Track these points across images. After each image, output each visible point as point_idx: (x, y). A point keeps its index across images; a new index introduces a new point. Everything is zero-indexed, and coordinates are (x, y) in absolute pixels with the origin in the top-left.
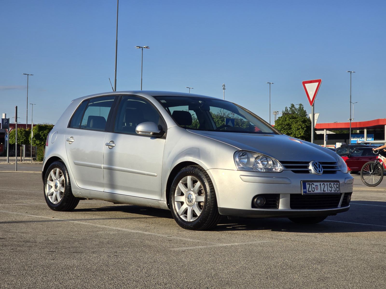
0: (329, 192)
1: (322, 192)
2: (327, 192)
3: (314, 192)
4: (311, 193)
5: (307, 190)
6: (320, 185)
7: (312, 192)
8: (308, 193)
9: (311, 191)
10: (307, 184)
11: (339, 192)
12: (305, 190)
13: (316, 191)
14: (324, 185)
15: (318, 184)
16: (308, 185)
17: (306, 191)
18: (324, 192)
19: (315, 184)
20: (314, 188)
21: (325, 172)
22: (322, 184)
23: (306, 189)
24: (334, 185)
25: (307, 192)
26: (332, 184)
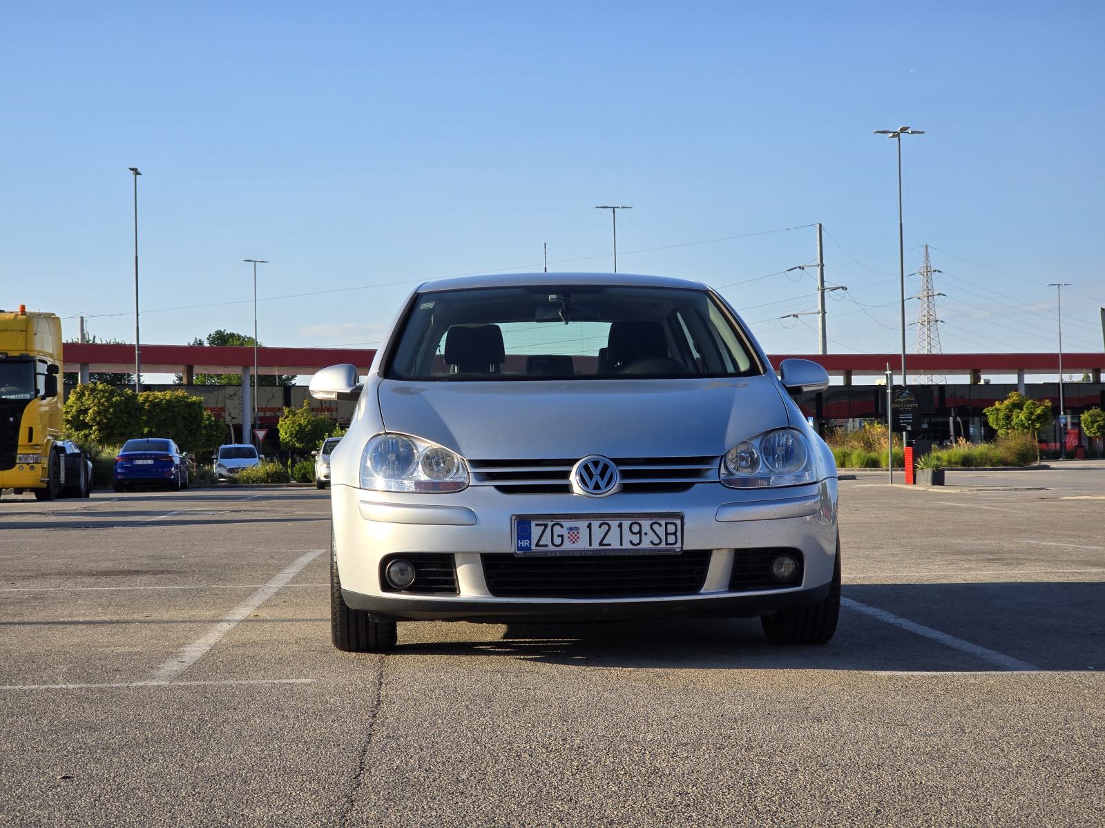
0: (627, 545)
1: (596, 546)
2: (616, 545)
3: (563, 547)
4: (546, 552)
5: (534, 540)
6: (589, 526)
7: (551, 547)
8: (537, 552)
9: (550, 544)
10: (533, 524)
11: (678, 545)
12: (525, 543)
13: (568, 546)
14: (606, 527)
15: (582, 525)
16: (538, 527)
17: (530, 544)
18: (602, 547)
19: (567, 524)
20: (562, 536)
21: (626, 489)
22: (595, 524)
23: (530, 540)
24: (656, 527)
25: (534, 547)
26: (646, 524)
